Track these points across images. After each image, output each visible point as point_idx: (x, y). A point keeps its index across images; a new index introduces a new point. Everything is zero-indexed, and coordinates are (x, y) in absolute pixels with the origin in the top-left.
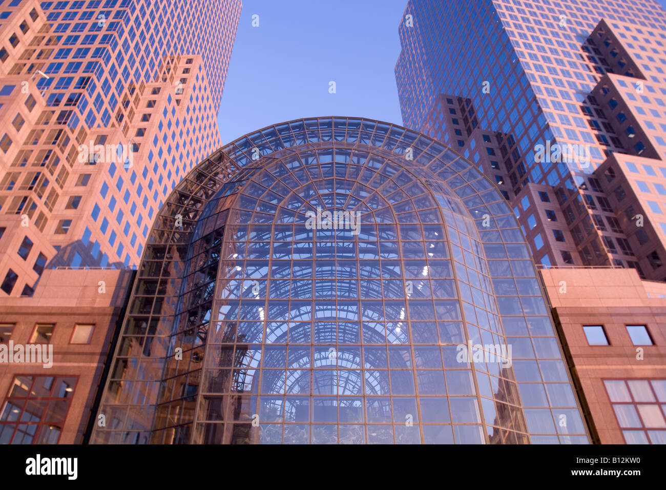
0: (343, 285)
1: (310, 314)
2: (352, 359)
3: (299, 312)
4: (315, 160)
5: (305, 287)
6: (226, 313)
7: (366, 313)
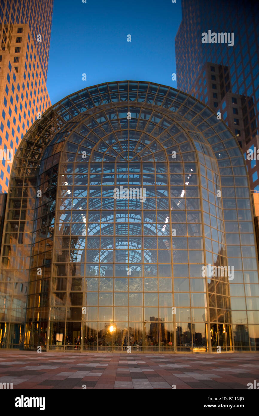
0: (132, 203)
1: (113, 220)
2: (136, 246)
3: (107, 219)
4: (116, 116)
5: (110, 204)
6: (63, 220)
7: (145, 220)
